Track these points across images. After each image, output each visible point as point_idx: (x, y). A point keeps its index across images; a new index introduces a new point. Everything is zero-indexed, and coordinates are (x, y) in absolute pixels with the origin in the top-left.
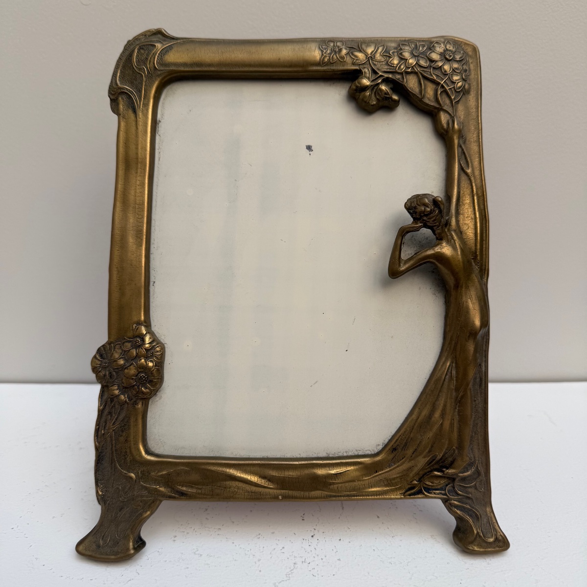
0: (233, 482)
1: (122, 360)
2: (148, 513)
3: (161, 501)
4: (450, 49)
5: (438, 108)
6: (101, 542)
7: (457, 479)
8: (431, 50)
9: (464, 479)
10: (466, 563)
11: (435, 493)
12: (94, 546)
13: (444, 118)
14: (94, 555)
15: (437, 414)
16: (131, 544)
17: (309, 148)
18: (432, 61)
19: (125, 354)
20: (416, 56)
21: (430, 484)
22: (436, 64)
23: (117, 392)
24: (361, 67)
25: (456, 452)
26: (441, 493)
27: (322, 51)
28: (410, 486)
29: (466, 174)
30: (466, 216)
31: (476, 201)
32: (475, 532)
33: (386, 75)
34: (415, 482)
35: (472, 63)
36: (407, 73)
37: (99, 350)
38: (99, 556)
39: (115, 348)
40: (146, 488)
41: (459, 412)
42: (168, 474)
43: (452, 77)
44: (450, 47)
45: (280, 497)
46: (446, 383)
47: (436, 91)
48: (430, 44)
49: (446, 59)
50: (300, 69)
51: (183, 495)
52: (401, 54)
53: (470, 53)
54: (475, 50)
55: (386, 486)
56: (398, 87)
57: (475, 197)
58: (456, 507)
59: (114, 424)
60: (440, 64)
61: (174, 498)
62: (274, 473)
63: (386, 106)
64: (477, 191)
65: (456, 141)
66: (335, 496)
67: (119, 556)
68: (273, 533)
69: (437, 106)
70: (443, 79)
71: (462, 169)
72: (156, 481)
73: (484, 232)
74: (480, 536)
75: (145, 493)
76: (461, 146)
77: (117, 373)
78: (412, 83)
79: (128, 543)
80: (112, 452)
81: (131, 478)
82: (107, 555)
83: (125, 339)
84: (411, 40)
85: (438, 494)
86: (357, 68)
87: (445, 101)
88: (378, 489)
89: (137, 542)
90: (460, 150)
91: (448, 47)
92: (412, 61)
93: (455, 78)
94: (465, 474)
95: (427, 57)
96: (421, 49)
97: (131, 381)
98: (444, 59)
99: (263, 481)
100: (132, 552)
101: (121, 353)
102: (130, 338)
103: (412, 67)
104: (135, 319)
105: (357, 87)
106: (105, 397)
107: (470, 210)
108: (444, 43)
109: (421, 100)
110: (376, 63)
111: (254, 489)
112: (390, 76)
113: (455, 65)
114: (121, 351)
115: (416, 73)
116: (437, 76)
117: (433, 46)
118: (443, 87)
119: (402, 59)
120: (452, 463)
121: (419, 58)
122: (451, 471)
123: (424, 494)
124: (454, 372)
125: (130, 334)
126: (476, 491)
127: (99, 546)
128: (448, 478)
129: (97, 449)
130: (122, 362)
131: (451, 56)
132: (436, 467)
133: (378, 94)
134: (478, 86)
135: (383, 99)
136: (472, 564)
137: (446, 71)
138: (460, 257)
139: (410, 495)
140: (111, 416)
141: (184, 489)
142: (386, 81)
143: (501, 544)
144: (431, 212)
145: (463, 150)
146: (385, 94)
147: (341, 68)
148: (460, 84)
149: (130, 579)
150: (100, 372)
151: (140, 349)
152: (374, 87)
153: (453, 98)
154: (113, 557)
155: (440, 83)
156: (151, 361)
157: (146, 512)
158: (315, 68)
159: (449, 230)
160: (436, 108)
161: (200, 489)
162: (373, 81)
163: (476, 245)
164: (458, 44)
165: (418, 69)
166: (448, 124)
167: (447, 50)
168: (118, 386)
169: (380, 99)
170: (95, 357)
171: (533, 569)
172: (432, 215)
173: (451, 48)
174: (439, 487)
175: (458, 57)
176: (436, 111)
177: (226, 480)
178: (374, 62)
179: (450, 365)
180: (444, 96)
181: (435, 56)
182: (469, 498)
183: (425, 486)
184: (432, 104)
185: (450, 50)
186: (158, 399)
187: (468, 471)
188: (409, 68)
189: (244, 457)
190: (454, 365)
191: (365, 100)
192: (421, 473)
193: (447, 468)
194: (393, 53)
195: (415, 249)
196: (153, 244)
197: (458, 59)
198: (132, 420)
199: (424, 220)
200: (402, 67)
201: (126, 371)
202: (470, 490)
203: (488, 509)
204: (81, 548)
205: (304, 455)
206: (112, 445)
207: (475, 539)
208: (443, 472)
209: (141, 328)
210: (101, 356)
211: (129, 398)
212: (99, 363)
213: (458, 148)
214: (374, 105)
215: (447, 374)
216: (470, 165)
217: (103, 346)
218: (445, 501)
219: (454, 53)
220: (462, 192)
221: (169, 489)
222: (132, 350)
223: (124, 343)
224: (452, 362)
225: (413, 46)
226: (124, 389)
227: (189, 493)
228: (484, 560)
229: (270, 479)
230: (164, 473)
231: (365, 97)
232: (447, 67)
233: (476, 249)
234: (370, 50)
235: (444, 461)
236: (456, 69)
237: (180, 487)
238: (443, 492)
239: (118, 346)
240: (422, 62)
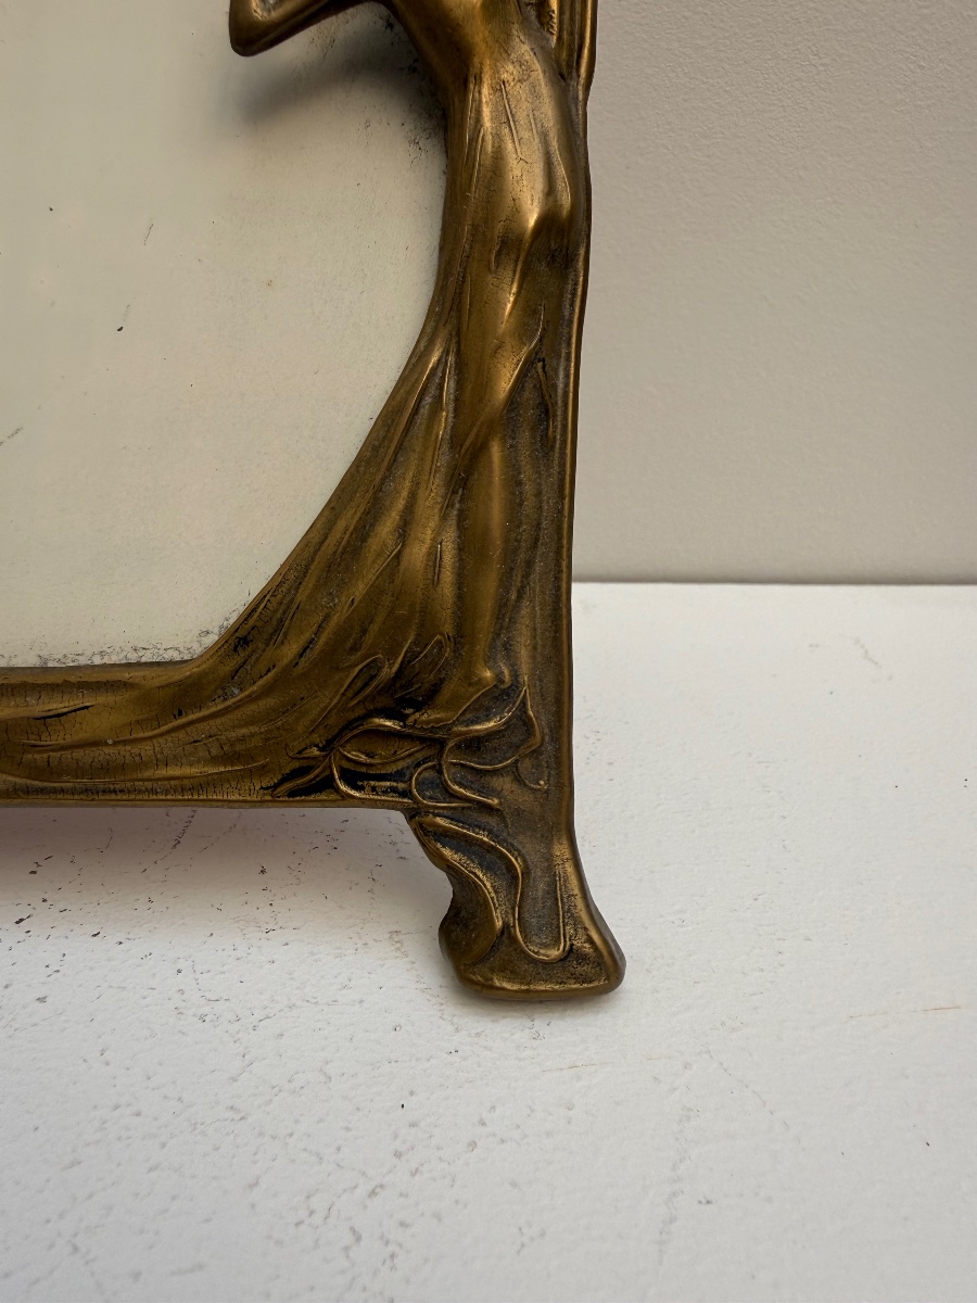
7: (451, 744)
9: (474, 744)
10: (457, 1030)
11: (374, 789)
21: (363, 758)
25: (448, 653)
26: (394, 790)
28: (296, 765)
32: (499, 924)
34: (315, 752)
41: (461, 517)
46: (422, 419)
55: (214, 760)
58: (444, 836)
74: (513, 939)
85: (385, 792)
94: (478, 727)
120: (435, 690)
122: (427, 716)
123: (337, 790)
124: (449, 386)
126: (515, 787)
128: (422, 740)
132: (383, 702)
136: (478, 1035)
139: (292, 794)
143: (586, 969)
171: (687, 1066)
174: (392, 769)
179: (439, 361)
182: (489, 809)
183: (346, 765)
187: (489, 720)
190: (451, 359)
192: (332, 720)
193: (419, 707)
202: (497, 782)
203: (561, 850)
207: (494, 947)
208: (402, 718)
215: (424, 389)
218: (412, 815)
224: (446, 352)
228: (528, 1023)
235: (410, 684)
238: (401, 786)
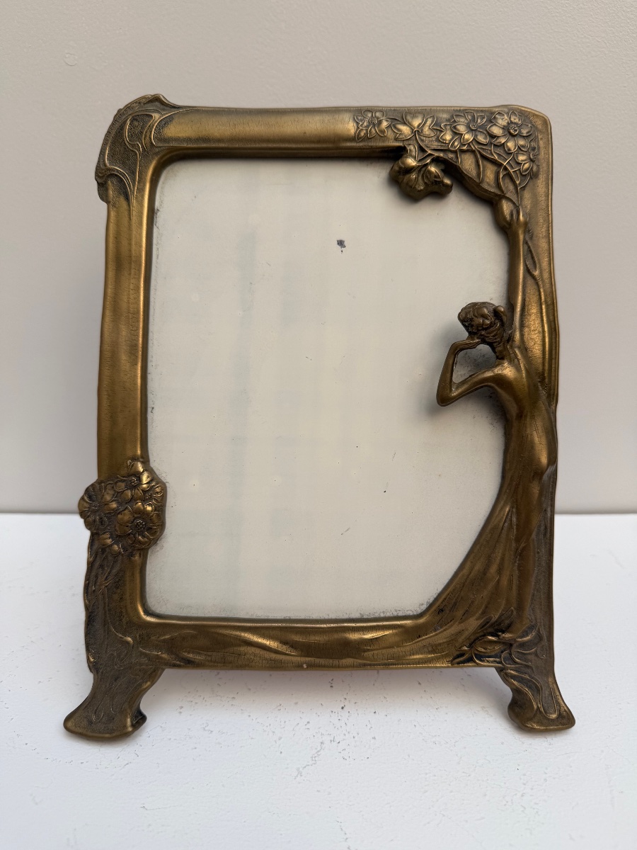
0: (249, 648)
1: (114, 503)
2: (149, 683)
3: (163, 670)
4: (515, 121)
5: (500, 195)
6: (94, 718)
7: (515, 645)
8: (492, 122)
9: (522, 645)
10: (523, 743)
11: (488, 661)
12: (85, 722)
13: (506, 207)
14: (85, 732)
15: (493, 569)
16: (129, 720)
17: (341, 243)
18: (493, 136)
19: (118, 495)
20: (472, 130)
21: (483, 650)
22: (498, 141)
23: (109, 541)
24: (406, 143)
25: (515, 613)
26: (495, 661)
27: (358, 123)
28: (458, 653)
29: (533, 277)
30: (532, 328)
31: (544, 311)
32: (535, 707)
33: (436, 154)
34: (465, 648)
35: (541, 139)
36: (463, 151)
37: (87, 490)
38: (91, 734)
39: (105, 489)
40: (146, 655)
41: (519, 566)
42: (172, 639)
43: (517, 158)
44: (515, 119)
45: (305, 666)
46: (504, 532)
47: (497, 174)
48: (491, 116)
49: (511, 134)
50: (330, 145)
51: (189, 664)
52: (455, 127)
53: (540, 127)
54: (546, 122)
55: (430, 652)
56: (451, 169)
57: (544, 306)
58: (513, 677)
59: (106, 579)
60: (503, 140)
61: (178, 666)
62: (298, 638)
63: (436, 192)
64: (545, 299)
65: (521, 237)
66: (370, 665)
67: (114, 735)
68: (296, 703)
69: (499, 193)
70: (507, 160)
71: (528, 271)
72: (157, 647)
73: (554, 348)
74: (540, 712)
75: (144, 660)
76: (527, 243)
77: (109, 518)
78: (468, 164)
79: (126, 720)
80: (105, 612)
81: (128, 643)
82: (100, 732)
83: (118, 478)
84: (466, 110)
85: (492, 662)
86: (401, 144)
87: (508, 187)
88: (421, 656)
89: (136, 717)
90: (526, 248)
91: (512, 119)
92: (468, 137)
93: (521, 158)
94: (525, 639)
95: (486, 131)
96: (479, 121)
97: (126, 529)
98: (508, 135)
99: (284, 647)
100: (130, 729)
101: (114, 495)
102: (124, 477)
103: (469, 144)
104: (130, 454)
105: (400, 168)
106: (95, 547)
107: (538, 321)
108: (508, 113)
109: (478, 185)
110: (424, 138)
111: (273, 656)
112: (442, 155)
113: (521, 142)
114: (113, 492)
115: (473, 152)
116: (499, 155)
117: (495, 117)
118: (505, 169)
119: (456, 133)
120: (509, 626)
121: (477, 133)
122: (507, 635)
123: (475, 662)
124: (514, 519)
125: (124, 471)
126: (536, 658)
127: (90, 722)
128: (503, 643)
129: (87, 608)
130: (114, 505)
131: (516, 130)
132: (491, 630)
133: (427, 177)
134: (549, 168)
135: (432, 183)
136: (531, 744)
137: (509, 150)
138: (525, 380)
139: (458, 663)
140: (103, 569)
141: (191, 655)
142: (436, 161)
143: (565, 721)
144: (491, 325)
145: (529, 247)
146: (435, 177)
147: (381, 144)
148: (526, 166)
149: (127, 762)
150: (88, 517)
151: (136, 490)
152: (422, 169)
153: (518, 182)
154: (107, 735)
155: (501, 165)
156: (149, 505)
157: (146, 682)
158: (349, 144)
159: (511, 347)
160: (497, 195)
161: (209, 656)
162: (420, 161)
163: (544, 365)
164: (524, 114)
165: (475, 147)
166: (512, 215)
167: (512, 122)
168: (111, 535)
169: (429, 183)
170: (82, 498)
171: (602, 751)
172: (492, 329)
173: (517, 121)
174: (493, 654)
175: (524, 132)
176: (497, 198)
177: (240, 646)
178: (422, 138)
179: (509, 511)
180: (507, 180)
181: (496, 130)
182: (527, 666)
183: (476, 652)
184: (492, 190)
185: (515, 123)
186: (158, 549)
187: (527, 635)
188: (465, 145)
189: (262, 618)
190: (514, 510)
191: (411, 184)
192: (472, 637)
193: (503, 632)
194: (445, 125)
195: (469, 369)
196: (151, 361)
197: (525, 135)
198: (128, 574)
199: (481, 335)
200: (456, 144)
201: (120, 516)
202: (529, 657)
203: (550, 680)
204: (70, 724)
205: (333, 616)
206: (105, 603)
207: (535, 715)
208: (498, 636)
209: (137, 464)
210: (90, 497)
211: (123, 549)
212: (87, 505)
213: (523, 245)
214: (421, 190)
215: (505, 521)
216: (538, 266)
217: (92, 485)
218: (500, 671)
219: (520, 126)
220: (527, 299)
221: (173, 656)
222: (126, 491)
223: (117, 482)
224: (512, 507)
225: (470, 117)
226: (118, 538)
227: (197, 661)
228: (545, 740)
229: (293, 645)
230: (167, 637)
231: (410, 180)
232: (510, 144)
233: (544, 369)
234: (416, 123)
235: (500, 624)
236: (523, 146)
237: (186, 654)
238: (498, 660)
239: (109, 487)
240: (481, 138)
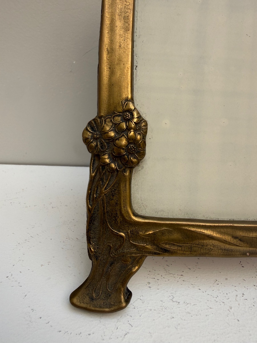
0: (211, 241)
1: (112, 132)
2: (137, 267)
3: (146, 256)
6: (94, 295)
12: (87, 299)
14: (88, 307)
16: (122, 297)
19: (116, 127)
23: (108, 161)
37: (90, 124)
38: (93, 309)
39: (105, 121)
40: (135, 246)
42: (154, 234)
45: (248, 254)
51: (165, 252)
59: (105, 189)
61: (158, 254)
62: (241, 234)
67: (112, 309)
72: (144, 239)
75: (134, 250)
77: (108, 143)
79: (120, 297)
80: (104, 214)
81: (121, 236)
82: (100, 307)
83: (115, 113)
89: (126, 294)
97: (122, 150)
99: (235, 240)
100: (124, 304)
101: (112, 126)
102: (119, 113)
104: (124, 96)
106: (96, 166)
111: (227, 246)
114: (111, 124)
125: (120, 110)
127: (92, 299)
129: (89, 210)
130: (112, 134)
140: (103, 182)
141: (167, 246)
150: (91, 142)
151: (130, 122)
154: (107, 310)
156: (139, 134)
157: (135, 267)
161: (180, 246)
168: (109, 156)
170: (86, 129)
177: (204, 239)
186: (140, 169)
196: (136, 32)
198: (122, 185)
201: (117, 141)
204: (75, 300)
206: (104, 207)
209: (129, 104)
210: (92, 128)
211: (119, 167)
212: (90, 135)
217: (94, 120)
221: (155, 247)
222: (122, 123)
223: (114, 117)
226: (114, 158)
227: (171, 250)
230: (150, 233)
237: (164, 245)
239: (108, 120)
